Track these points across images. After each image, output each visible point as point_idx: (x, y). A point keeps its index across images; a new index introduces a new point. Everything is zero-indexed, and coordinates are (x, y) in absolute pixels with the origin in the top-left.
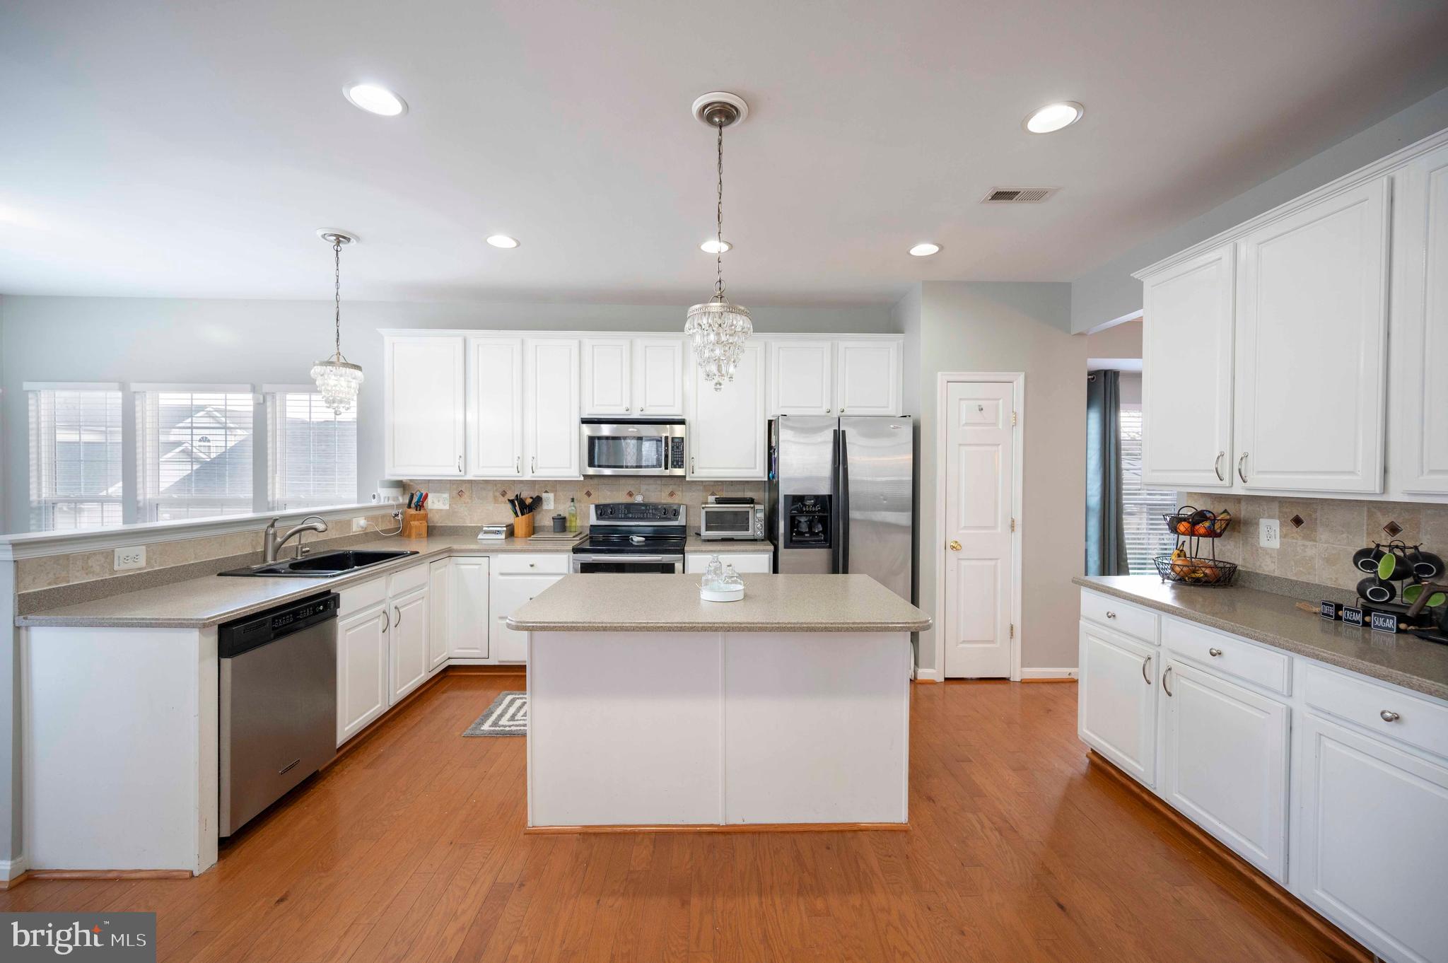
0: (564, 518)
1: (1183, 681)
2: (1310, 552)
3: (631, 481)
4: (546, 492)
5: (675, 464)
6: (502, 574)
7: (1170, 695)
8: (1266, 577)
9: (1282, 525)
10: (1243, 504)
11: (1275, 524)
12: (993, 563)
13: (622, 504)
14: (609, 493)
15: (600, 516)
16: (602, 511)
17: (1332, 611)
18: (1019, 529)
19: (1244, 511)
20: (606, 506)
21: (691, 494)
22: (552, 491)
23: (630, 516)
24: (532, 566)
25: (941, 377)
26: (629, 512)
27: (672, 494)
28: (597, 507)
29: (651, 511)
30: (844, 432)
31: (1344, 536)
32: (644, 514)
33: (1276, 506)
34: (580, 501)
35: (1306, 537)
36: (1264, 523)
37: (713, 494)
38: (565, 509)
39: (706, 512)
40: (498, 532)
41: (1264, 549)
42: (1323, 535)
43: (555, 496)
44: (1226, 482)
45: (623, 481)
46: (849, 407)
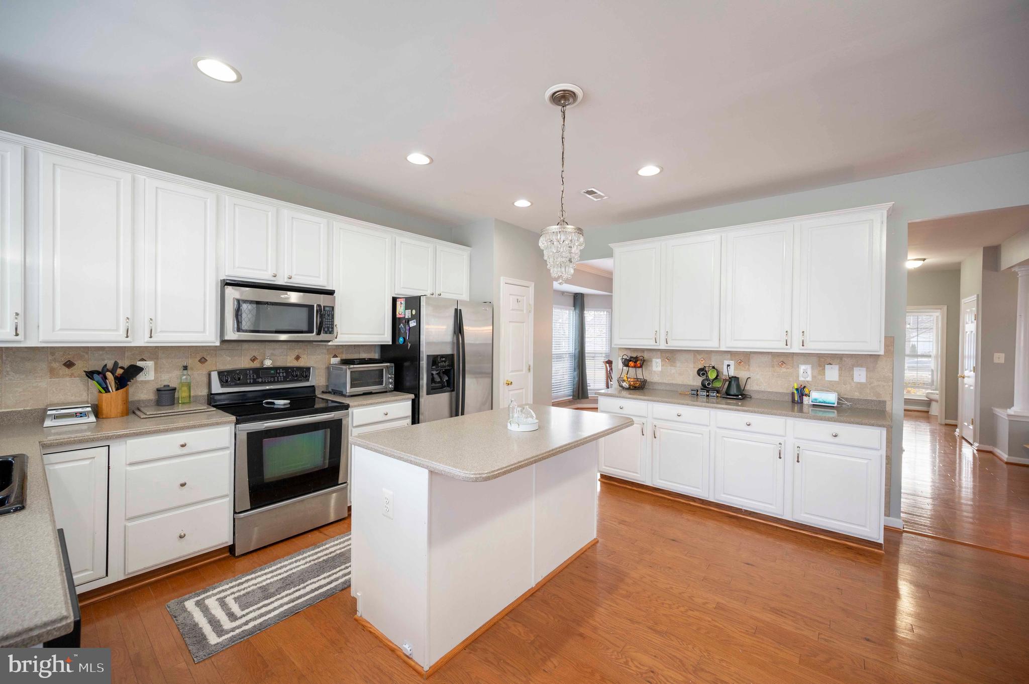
0: (174, 389)
1: (662, 430)
2: (673, 371)
3: (255, 346)
4: (143, 360)
5: (326, 330)
6: (131, 464)
7: (655, 437)
8: (655, 383)
9: (662, 361)
10: (645, 352)
11: (659, 361)
12: (521, 391)
13: (249, 369)
14: (229, 359)
15: (224, 383)
16: (226, 377)
17: (695, 393)
18: (532, 370)
19: (646, 356)
20: (230, 372)
21: (315, 357)
22: (151, 359)
23: (260, 380)
24: (183, 446)
25: (503, 280)
26: (258, 377)
27: (298, 358)
28: (221, 374)
29: (281, 375)
30: (460, 310)
31: (686, 364)
32: (274, 377)
33: (659, 353)
34: (192, 369)
35: (672, 366)
36: (654, 360)
37: (335, 356)
38: (171, 378)
39: (351, 372)
40: (82, 415)
41: (654, 371)
42: (678, 364)
43: (156, 364)
44: (658, 344)
45: (245, 346)
46: (442, 292)
